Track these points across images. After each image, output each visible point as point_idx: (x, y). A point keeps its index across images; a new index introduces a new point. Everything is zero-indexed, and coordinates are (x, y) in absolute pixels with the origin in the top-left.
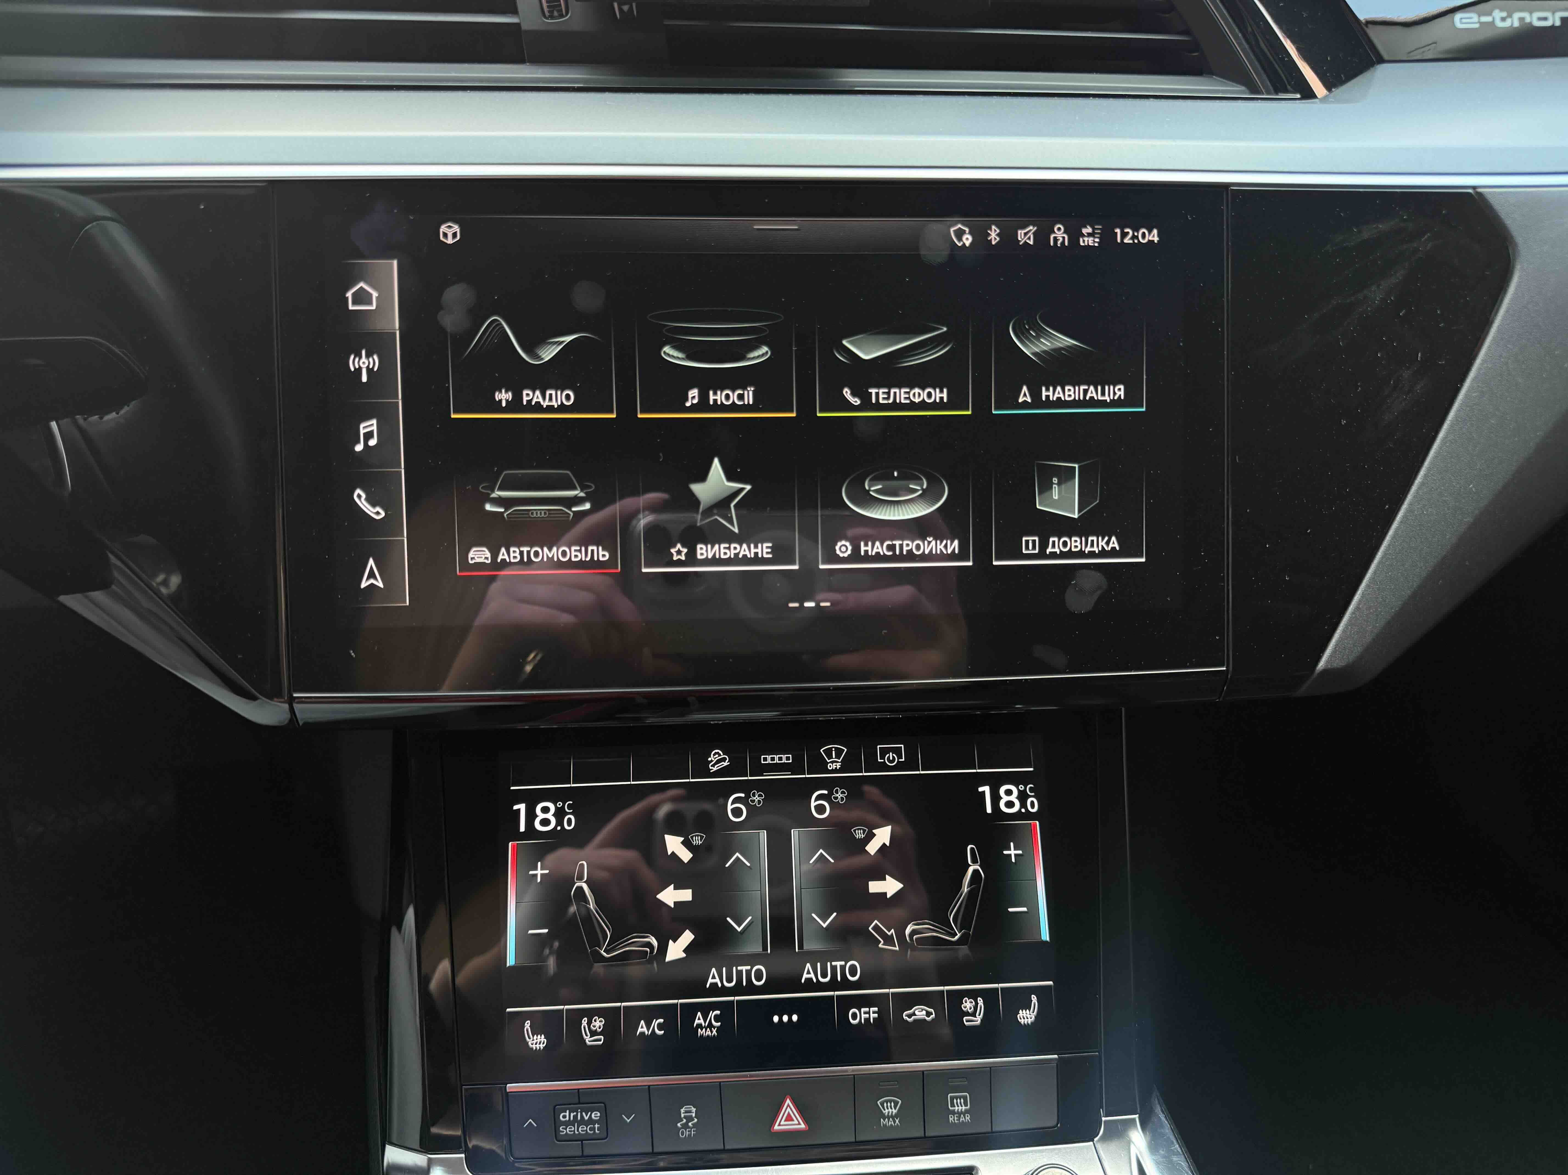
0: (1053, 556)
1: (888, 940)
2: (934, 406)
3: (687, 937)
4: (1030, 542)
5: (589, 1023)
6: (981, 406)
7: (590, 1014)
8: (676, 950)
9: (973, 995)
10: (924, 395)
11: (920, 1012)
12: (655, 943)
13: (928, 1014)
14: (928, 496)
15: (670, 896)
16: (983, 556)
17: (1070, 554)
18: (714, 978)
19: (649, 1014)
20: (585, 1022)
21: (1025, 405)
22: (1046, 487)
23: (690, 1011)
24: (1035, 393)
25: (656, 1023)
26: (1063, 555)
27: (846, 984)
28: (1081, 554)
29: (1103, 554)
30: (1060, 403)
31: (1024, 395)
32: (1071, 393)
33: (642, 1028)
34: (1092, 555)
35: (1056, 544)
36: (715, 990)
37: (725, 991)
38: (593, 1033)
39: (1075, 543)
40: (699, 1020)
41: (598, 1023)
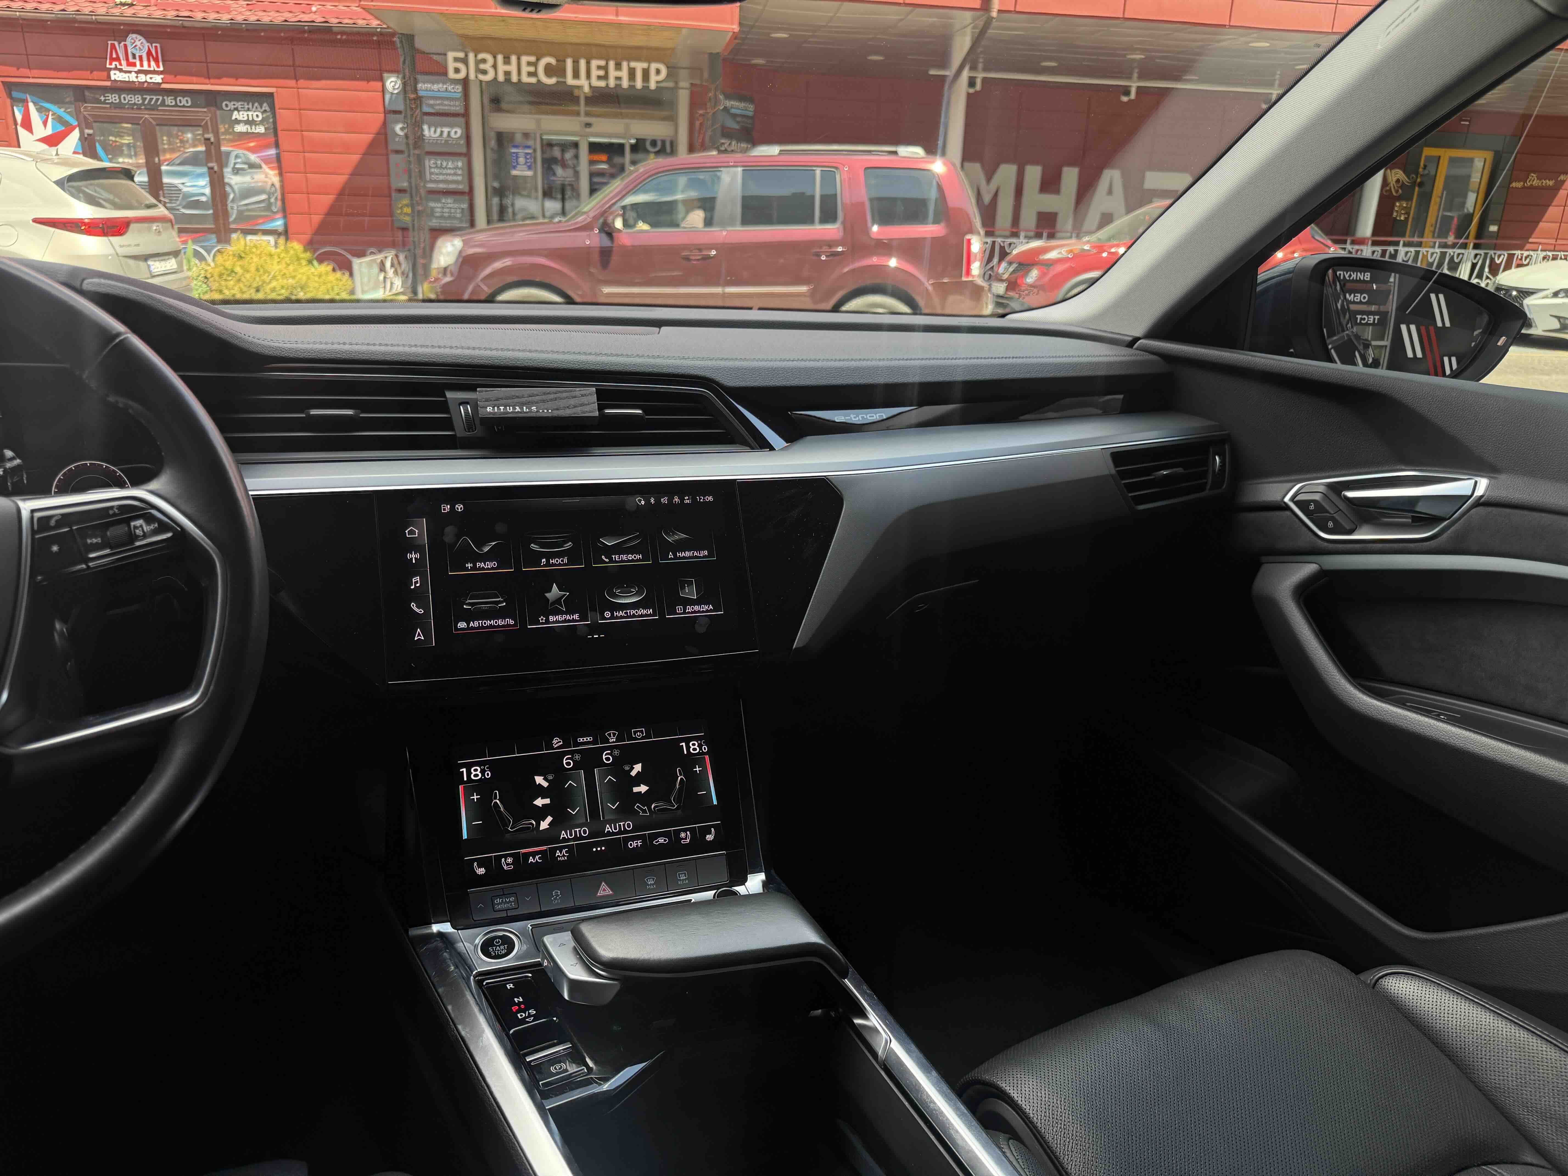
0: (689, 613)
1: (644, 811)
2: (637, 560)
3: (549, 819)
4: (679, 609)
5: (505, 861)
6: (655, 560)
7: (506, 856)
8: (544, 825)
9: (685, 830)
10: (633, 557)
11: (661, 840)
12: (534, 823)
13: (665, 840)
14: (638, 593)
15: (539, 802)
16: (662, 615)
17: (695, 612)
18: (563, 835)
19: (534, 854)
20: (503, 860)
21: (671, 559)
22: (683, 588)
23: (553, 850)
24: (675, 555)
25: (537, 857)
26: (692, 613)
27: (625, 832)
28: (699, 612)
29: (707, 611)
30: (684, 558)
31: (671, 555)
32: (687, 554)
33: (531, 860)
34: (703, 612)
35: (689, 609)
36: (565, 840)
37: (568, 840)
38: (508, 864)
39: (696, 608)
40: (558, 853)
41: (510, 860)
